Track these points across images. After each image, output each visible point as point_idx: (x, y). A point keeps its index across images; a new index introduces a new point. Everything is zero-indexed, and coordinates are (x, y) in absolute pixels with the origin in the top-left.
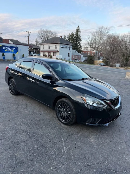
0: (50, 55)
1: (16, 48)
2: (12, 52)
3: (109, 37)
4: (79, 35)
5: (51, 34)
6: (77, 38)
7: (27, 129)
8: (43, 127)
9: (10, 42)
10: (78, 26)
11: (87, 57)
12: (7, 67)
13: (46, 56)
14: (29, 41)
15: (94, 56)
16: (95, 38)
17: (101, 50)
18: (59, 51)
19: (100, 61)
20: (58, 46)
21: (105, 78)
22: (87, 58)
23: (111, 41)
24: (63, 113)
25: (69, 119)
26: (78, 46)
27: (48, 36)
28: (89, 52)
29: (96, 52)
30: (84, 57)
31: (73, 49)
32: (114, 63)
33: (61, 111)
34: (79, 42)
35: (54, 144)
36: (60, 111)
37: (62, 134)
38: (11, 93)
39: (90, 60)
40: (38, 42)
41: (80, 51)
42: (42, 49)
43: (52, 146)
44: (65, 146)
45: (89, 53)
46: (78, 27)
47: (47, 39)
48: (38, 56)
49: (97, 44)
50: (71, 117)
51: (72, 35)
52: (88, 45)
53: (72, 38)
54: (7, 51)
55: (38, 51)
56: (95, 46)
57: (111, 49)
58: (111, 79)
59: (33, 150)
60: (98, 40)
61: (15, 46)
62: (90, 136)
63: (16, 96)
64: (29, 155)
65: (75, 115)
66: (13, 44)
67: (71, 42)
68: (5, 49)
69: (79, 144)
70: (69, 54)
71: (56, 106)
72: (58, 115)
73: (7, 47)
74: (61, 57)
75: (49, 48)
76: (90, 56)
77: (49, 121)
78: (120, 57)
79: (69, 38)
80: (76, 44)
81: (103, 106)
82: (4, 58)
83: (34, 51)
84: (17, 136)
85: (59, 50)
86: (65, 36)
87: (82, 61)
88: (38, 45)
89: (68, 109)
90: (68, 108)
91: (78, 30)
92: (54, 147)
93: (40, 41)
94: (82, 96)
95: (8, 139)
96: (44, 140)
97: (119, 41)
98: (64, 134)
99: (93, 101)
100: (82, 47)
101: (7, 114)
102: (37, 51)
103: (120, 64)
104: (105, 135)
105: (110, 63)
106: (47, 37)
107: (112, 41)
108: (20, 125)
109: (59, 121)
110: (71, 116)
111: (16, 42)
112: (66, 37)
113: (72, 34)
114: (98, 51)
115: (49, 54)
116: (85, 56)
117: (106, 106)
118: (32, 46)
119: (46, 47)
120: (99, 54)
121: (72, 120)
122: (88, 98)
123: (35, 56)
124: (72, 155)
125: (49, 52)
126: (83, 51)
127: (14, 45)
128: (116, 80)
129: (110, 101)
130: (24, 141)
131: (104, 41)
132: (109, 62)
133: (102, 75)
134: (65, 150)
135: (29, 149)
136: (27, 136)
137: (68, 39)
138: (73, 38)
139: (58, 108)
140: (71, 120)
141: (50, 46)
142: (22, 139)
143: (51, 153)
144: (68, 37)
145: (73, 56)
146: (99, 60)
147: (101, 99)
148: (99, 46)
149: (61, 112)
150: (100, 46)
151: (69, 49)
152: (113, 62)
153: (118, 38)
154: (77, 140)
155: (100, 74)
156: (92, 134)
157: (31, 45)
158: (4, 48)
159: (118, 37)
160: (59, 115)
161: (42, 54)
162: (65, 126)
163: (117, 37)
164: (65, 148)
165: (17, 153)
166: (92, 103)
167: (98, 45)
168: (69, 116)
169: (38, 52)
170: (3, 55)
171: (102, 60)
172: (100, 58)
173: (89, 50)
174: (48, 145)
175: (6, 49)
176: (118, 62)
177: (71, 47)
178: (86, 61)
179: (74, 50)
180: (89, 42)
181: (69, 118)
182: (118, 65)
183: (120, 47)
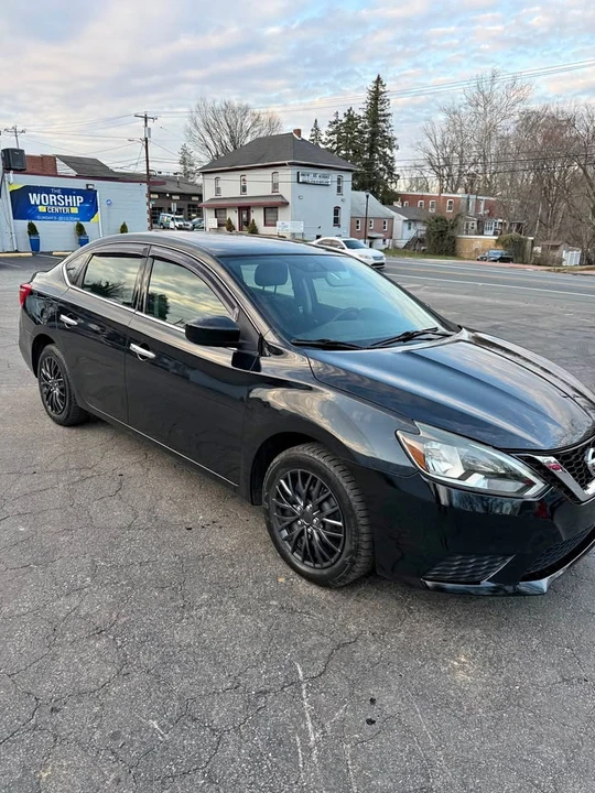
0: (247, 223)
1: (90, 196)
2: (70, 214)
3: (530, 122)
4: (384, 121)
5: (250, 124)
6: (373, 134)
7: (114, 616)
8: (199, 601)
9: (62, 168)
10: (379, 78)
11: (424, 223)
12: (26, 286)
13: (231, 228)
14: (147, 161)
15: (456, 220)
16: (461, 131)
17: (490, 187)
18: (289, 200)
19: (488, 240)
20: (286, 176)
21: (515, 321)
22: (425, 228)
23: (540, 141)
24: (303, 524)
25: (336, 556)
26: (382, 173)
27: (236, 135)
28: (431, 198)
29: (466, 196)
30: (410, 222)
31: (355, 188)
32: (556, 247)
33: (294, 514)
34: (385, 153)
35: (255, 705)
36: (288, 513)
37: (299, 638)
38: (51, 416)
39: (440, 239)
40: (191, 165)
41: (388, 198)
42: (208, 194)
43: (240, 718)
44: (313, 718)
45: (432, 206)
46: (379, 80)
47: (231, 148)
48: (193, 229)
49: (472, 159)
50: (348, 547)
51: (349, 119)
52: (428, 167)
53: (352, 134)
54: (46, 214)
55: (194, 206)
56: (460, 171)
57: (538, 179)
58: (541, 325)
59: (137, 744)
60: (472, 142)
61: (85, 188)
62: (452, 646)
63: (74, 431)
64: (113, 776)
65: (365, 538)
66: (77, 177)
67: (346, 157)
68: (38, 203)
69: (390, 701)
70: (337, 211)
71: (265, 484)
72: (276, 531)
73: (48, 190)
74: (299, 228)
75: (244, 189)
76: (440, 220)
77: (233, 565)
78: (584, 220)
79: (334, 137)
80: (369, 165)
81: (521, 485)
82: (35, 245)
83: (174, 207)
84: (55, 657)
85: (288, 198)
86: (316, 129)
87: (401, 244)
88: (191, 176)
89: (326, 505)
90: (327, 499)
91: (376, 97)
92: (252, 722)
93: (202, 158)
94: (401, 436)
95: (9, 681)
96: (201, 683)
97: (577, 138)
98: (309, 643)
99: (462, 461)
100: (397, 175)
101: (17, 532)
102: (189, 206)
103: (582, 254)
104: (535, 642)
105: (535, 249)
106: (233, 139)
107: (544, 143)
108: (81, 589)
109: (281, 565)
110: (347, 543)
111: (90, 169)
112: (323, 132)
113: (350, 117)
114: (477, 194)
115: (244, 216)
116: (414, 221)
117: (539, 485)
118: (164, 183)
119: (230, 186)
120: (482, 206)
121: (353, 563)
122: (436, 446)
123: (180, 228)
124: (354, 769)
125: (244, 209)
126: (403, 197)
127: (81, 184)
128: (568, 332)
129: (557, 457)
130: (93, 687)
131: (504, 141)
132: (529, 244)
133: (500, 307)
134: (312, 739)
135: (115, 736)
136: (109, 657)
137: (331, 141)
138: (355, 137)
139: (278, 497)
140: (344, 565)
141: (246, 178)
142: (80, 674)
143: (233, 760)
144: (333, 133)
145: (355, 221)
146: (482, 234)
147: (508, 451)
148: (480, 168)
149: (293, 518)
150: (485, 170)
151: (339, 189)
152: (551, 243)
153: (573, 126)
154: (381, 673)
155: (488, 300)
156: (462, 637)
157: (160, 180)
158: (34, 199)
159: (570, 122)
160: (285, 533)
161: (210, 220)
162: (314, 590)
163: (569, 120)
164: (315, 730)
165: (46, 765)
166: (460, 471)
167: (475, 163)
168: (336, 541)
169: (194, 212)
170: (32, 230)
171: (495, 234)
172: (487, 226)
173: (434, 191)
174: (218, 714)
175: (41, 204)
176: (575, 241)
177: (348, 177)
178: (420, 241)
179: (362, 194)
180: (434, 152)
181: (335, 552)
182: (571, 257)
183: (581, 170)
